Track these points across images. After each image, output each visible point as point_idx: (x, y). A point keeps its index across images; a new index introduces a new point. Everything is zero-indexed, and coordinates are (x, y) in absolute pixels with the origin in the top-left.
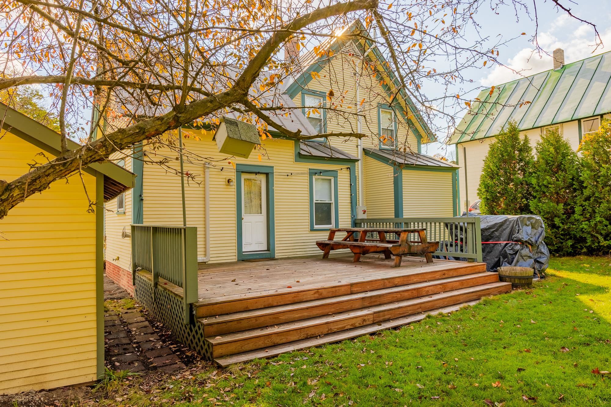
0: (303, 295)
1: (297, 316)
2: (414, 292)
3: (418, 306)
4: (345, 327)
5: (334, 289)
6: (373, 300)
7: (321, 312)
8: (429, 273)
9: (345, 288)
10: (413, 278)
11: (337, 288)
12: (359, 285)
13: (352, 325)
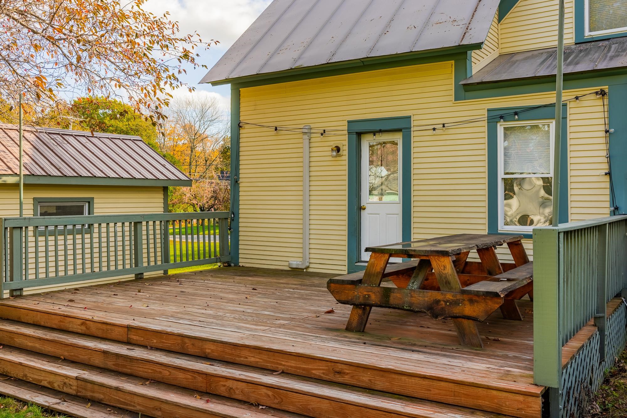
0: (70, 322)
1: (30, 344)
2: (200, 379)
3: (157, 404)
4: (41, 381)
5: (104, 327)
6: (120, 361)
7: (53, 350)
8: (290, 354)
9: (120, 329)
10: (245, 353)
11: (109, 327)
12: (140, 332)
13: (49, 383)
